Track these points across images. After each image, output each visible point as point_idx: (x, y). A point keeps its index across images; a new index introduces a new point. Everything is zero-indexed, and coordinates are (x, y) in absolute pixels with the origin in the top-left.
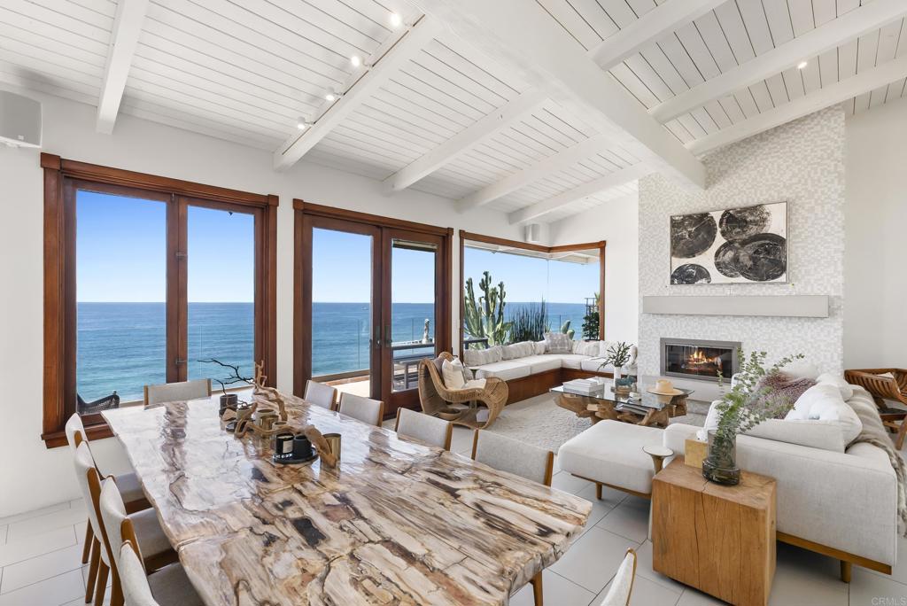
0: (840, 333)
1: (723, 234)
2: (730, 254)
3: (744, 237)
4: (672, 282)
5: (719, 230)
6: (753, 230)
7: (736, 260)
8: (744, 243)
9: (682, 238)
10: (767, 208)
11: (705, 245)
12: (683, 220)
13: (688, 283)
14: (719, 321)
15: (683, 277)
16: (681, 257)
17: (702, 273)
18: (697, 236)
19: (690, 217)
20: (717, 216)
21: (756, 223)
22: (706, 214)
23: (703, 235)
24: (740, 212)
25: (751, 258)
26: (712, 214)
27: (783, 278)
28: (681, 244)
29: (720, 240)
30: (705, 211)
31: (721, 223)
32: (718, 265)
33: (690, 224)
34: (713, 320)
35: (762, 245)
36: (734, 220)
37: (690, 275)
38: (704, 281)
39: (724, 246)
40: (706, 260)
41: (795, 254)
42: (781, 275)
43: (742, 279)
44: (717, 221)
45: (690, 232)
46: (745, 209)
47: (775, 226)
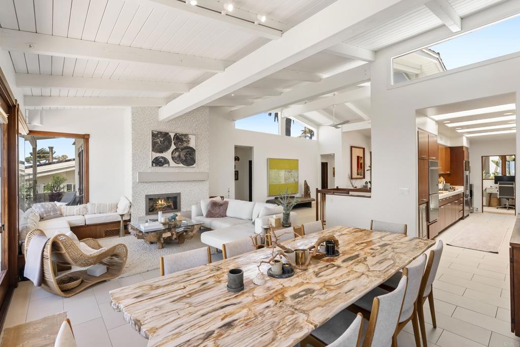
0: (208, 186)
1: (175, 144)
2: (177, 154)
3: (182, 147)
4: (152, 165)
5: (173, 142)
6: (185, 145)
7: (179, 156)
8: (182, 149)
9: (157, 143)
10: (190, 136)
11: (168, 148)
12: (158, 134)
13: (160, 166)
14: (172, 184)
15: (158, 162)
16: (156, 152)
17: (166, 161)
18: (164, 143)
19: (161, 133)
20: (172, 135)
21: (186, 142)
22: (168, 133)
23: (166, 143)
24: (181, 136)
25: (185, 156)
26: (170, 134)
27: (194, 166)
28: (157, 146)
29: (173, 147)
31: (174, 139)
32: (172, 158)
33: (161, 136)
34: (169, 183)
35: (188, 151)
36: (179, 138)
37: (161, 162)
38: (167, 165)
39: (175, 149)
40: (167, 155)
41: (198, 156)
42: (193, 164)
43: (181, 165)
44: (172, 138)
45: (161, 141)
46: (183, 135)
47: (192, 144)
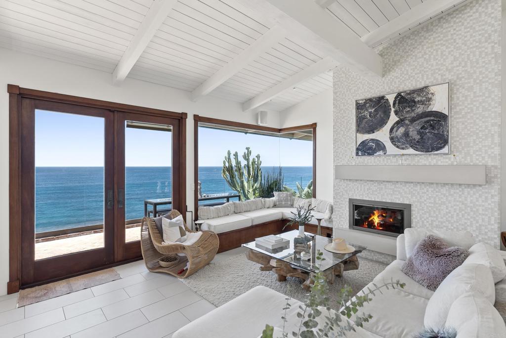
1: (396, 113)
2: (402, 130)
3: (413, 115)
4: (357, 154)
5: (393, 110)
6: (420, 109)
7: (406, 134)
8: (413, 120)
9: (364, 118)
10: (432, 89)
11: (382, 123)
12: (365, 103)
13: (369, 154)
14: (393, 187)
15: (365, 149)
16: (364, 133)
17: (379, 146)
18: (375, 116)
19: (370, 100)
20: (391, 99)
21: (422, 102)
22: (383, 97)
23: (380, 114)
24: (409, 94)
25: (419, 133)
26: (387, 97)
27: (445, 150)
28: (364, 123)
29: (393, 118)
30: (382, 94)
31: (394, 104)
32: (392, 139)
33: (370, 106)
34: (389, 185)
35: (428, 122)
36: (404, 100)
37: (370, 148)
38: (381, 153)
39: (397, 123)
40: (383, 135)
41: (455, 129)
42: (443, 147)
43: (411, 151)
44: (392, 104)
45: (370, 113)
46: (414, 92)
47: (439, 104)
